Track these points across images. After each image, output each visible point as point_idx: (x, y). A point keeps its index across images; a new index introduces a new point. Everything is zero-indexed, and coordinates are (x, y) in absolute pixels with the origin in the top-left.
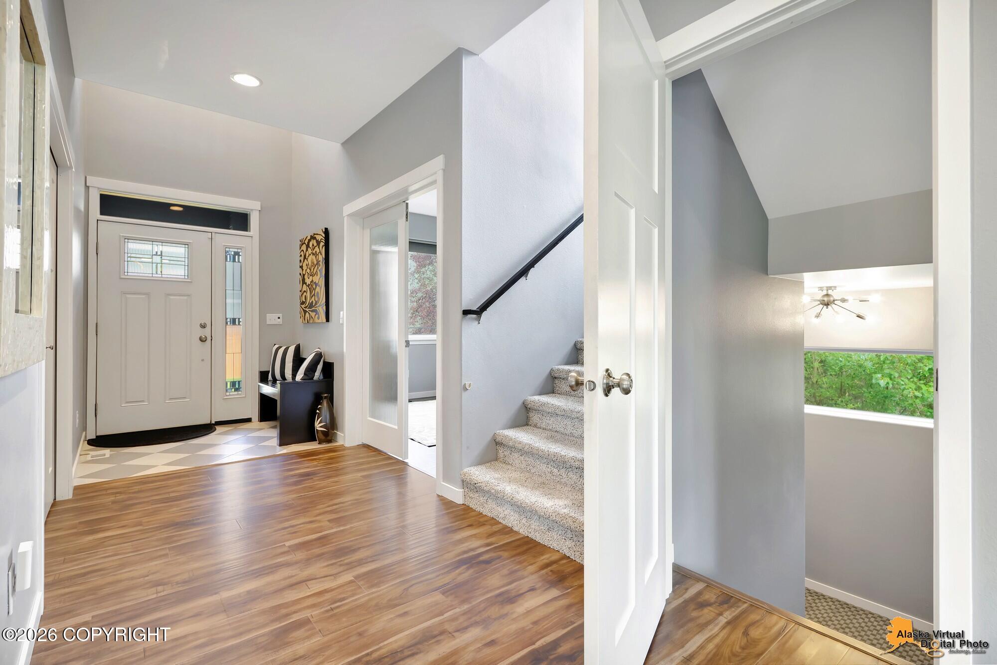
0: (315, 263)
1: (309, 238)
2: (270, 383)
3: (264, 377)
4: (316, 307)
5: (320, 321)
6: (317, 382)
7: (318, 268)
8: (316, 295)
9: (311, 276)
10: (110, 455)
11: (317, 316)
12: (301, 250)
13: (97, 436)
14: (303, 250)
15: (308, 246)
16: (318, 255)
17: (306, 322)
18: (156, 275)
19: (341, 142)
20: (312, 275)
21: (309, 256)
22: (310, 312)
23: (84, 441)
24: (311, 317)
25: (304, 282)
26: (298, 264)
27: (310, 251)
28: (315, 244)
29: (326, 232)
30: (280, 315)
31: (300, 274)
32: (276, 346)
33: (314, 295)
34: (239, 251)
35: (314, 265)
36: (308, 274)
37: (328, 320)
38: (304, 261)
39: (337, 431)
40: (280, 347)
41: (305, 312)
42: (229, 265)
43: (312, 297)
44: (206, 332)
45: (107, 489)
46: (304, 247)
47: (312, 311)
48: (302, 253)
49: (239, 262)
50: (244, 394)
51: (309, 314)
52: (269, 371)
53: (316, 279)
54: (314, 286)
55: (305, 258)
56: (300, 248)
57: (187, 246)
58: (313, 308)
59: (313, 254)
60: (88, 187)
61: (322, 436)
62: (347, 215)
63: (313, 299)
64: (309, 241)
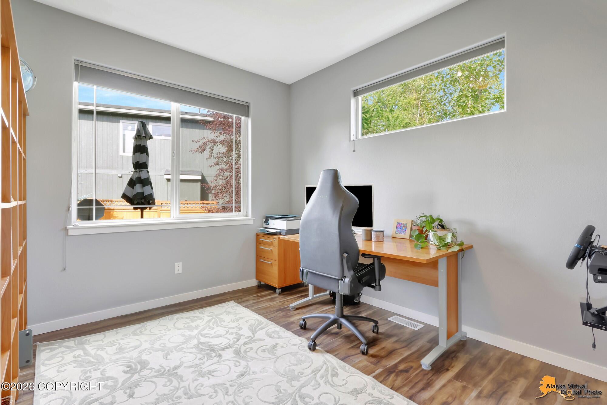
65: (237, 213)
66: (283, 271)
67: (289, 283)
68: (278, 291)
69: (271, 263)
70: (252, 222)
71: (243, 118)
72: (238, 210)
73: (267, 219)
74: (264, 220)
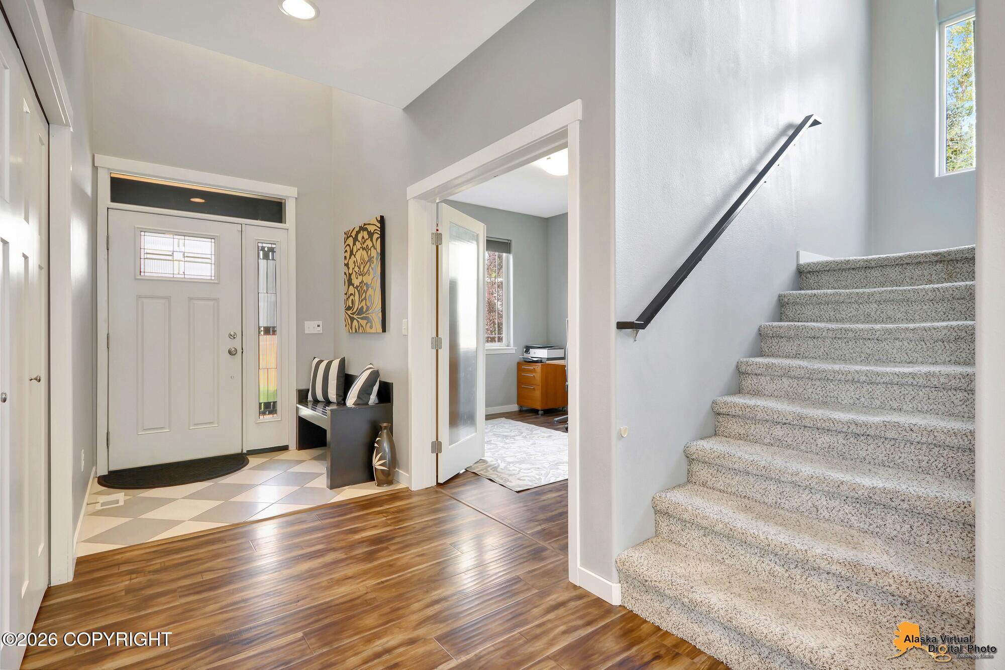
0: (367, 259)
1: (357, 229)
2: (310, 405)
3: (302, 397)
4: (368, 314)
5: (373, 330)
6: (372, 407)
7: (370, 265)
8: (367, 298)
9: (360, 275)
10: (125, 501)
11: (369, 324)
12: (346, 244)
13: (109, 472)
14: (349, 245)
15: (355, 240)
16: (370, 249)
17: (354, 331)
18: (178, 276)
19: (403, 108)
20: (362, 275)
21: (357, 251)
22: (359, 320)
23: (94, 478)
24: (360, 325)
25: (350, 283)
26: (342, 262)
27: (358, 245)
28: (366, 236)
29: (382, 221)
30: (320, 323)
31: (345, 274)
32: (316, 360)
33: (365, 299)
34: (274, 246)
35: (364, 262)
36: (356, 273)
37: (384, 330)
38: (350, 258)
39: (399, 468)
40: (321, 361)
41: (352, 319)
42: (263, 263)
43: (362, 301)
44: (236, 344)
45: (118, 565)
46: (350, 241)
47: (362, 319)
48: (348, 248)
49: (273, 259)
50: (280, 417)
51: (358, 321)
52: (308, 390)
53: (367, 279)
54: (365, 288)
55: (351, 253)
56: (345, 242)
57: (213, 240)
58: (364, 315)
59: (364, 249)
60: (97, 168)
61: (381, 477)
62: (414, 198)
63: (363, 303)
64: (358, 233)
65: (500, 343)
66: (545, 395)
67: (549, 406)
68: (540, 412)
69: (534, 388)
70: (514, 352)
71: (504, 255)
72: (500, 340)
73: (527, 349)
74: (525, 349)
